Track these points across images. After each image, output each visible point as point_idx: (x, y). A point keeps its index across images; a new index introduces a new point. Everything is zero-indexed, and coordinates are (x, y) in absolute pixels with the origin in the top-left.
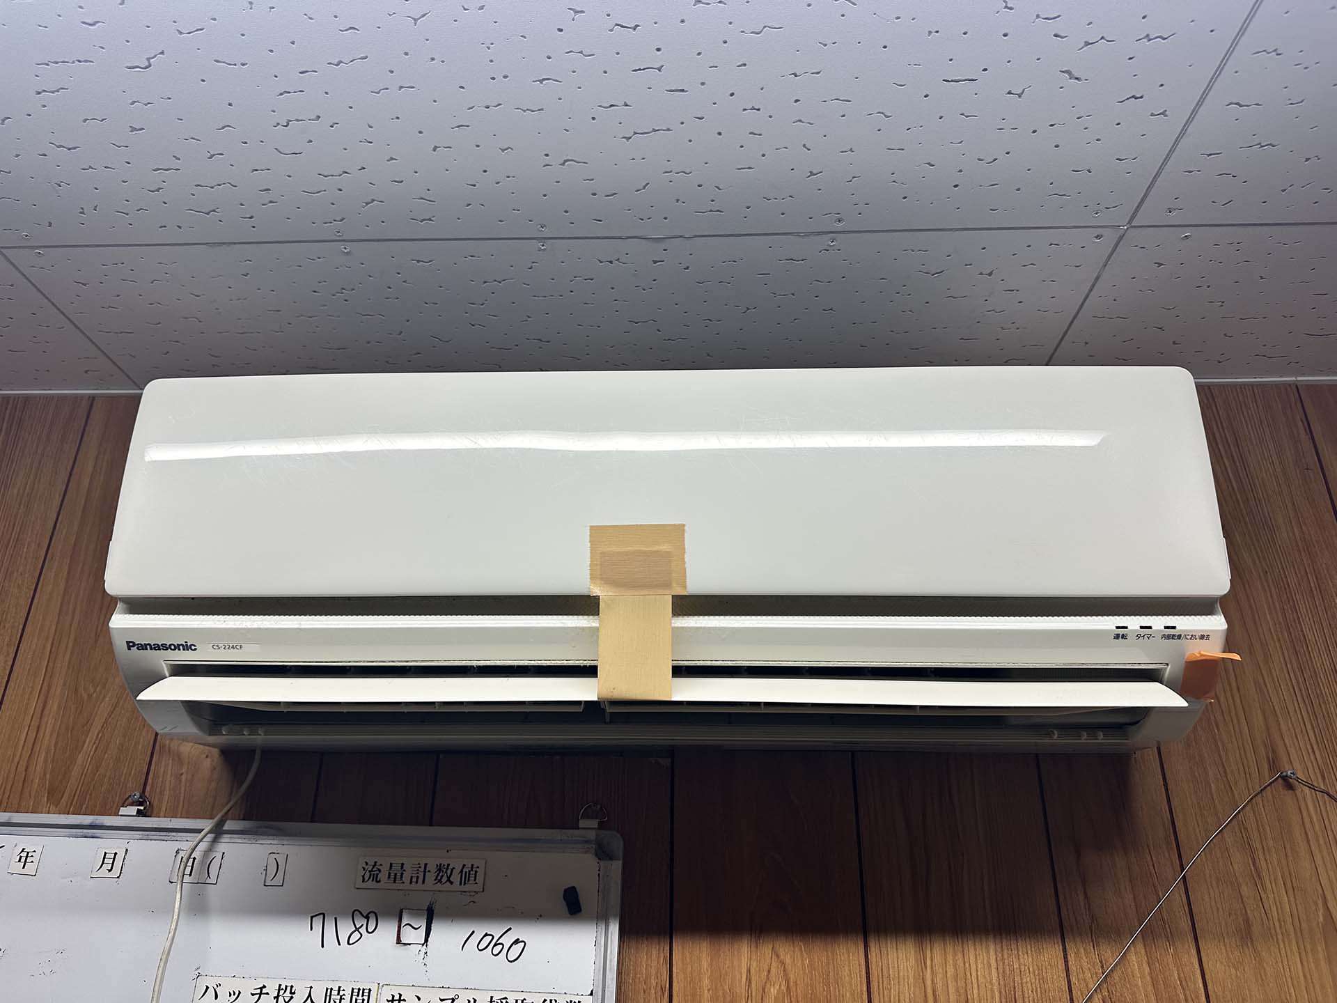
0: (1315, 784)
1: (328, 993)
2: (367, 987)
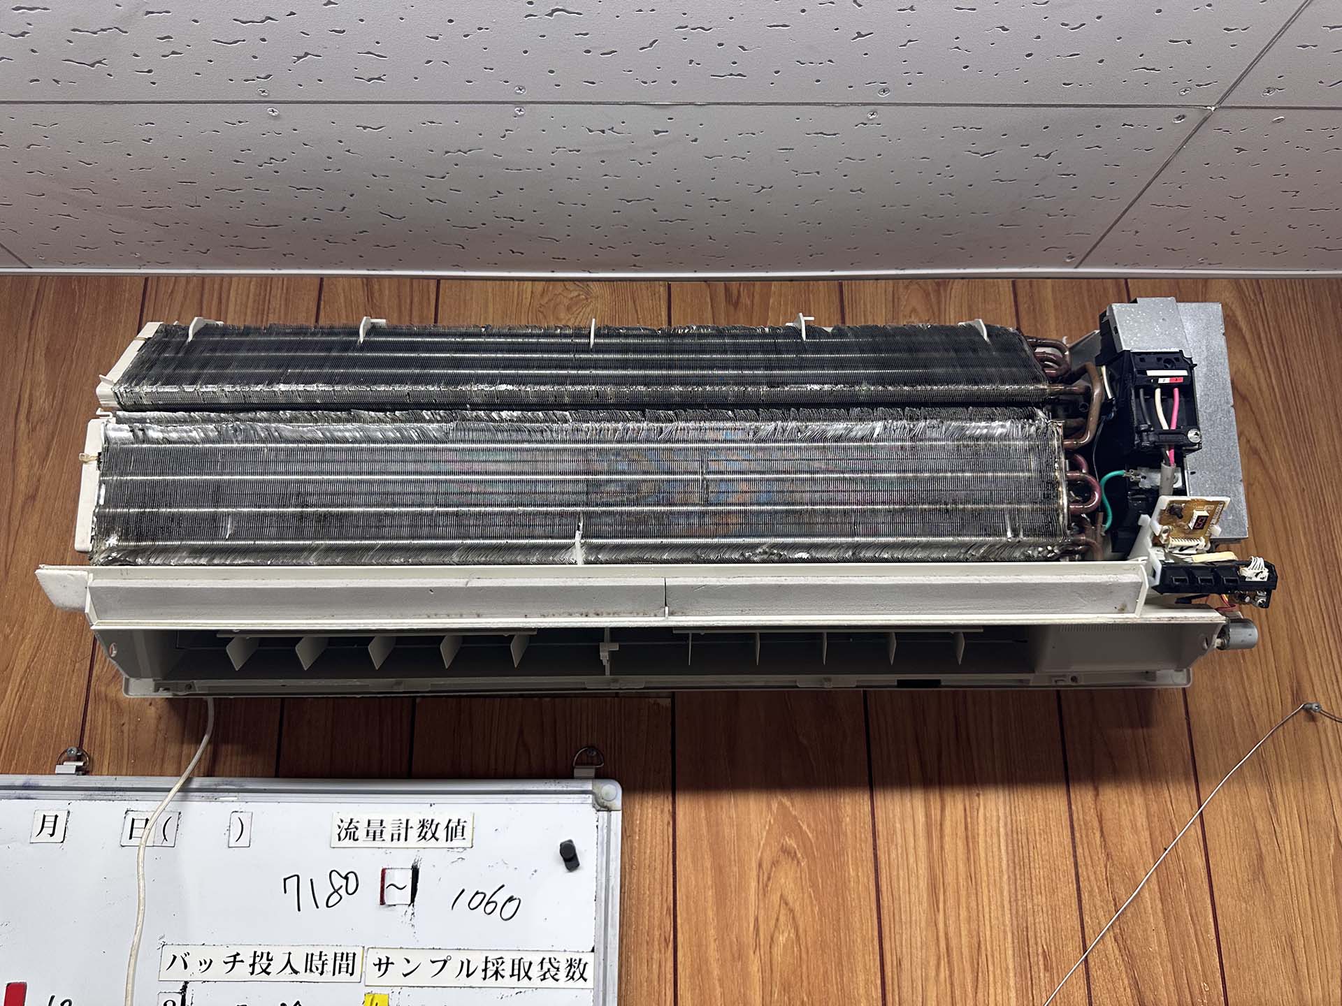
0: (1337, 715)
1: (309, 958)
2: (351, 951)
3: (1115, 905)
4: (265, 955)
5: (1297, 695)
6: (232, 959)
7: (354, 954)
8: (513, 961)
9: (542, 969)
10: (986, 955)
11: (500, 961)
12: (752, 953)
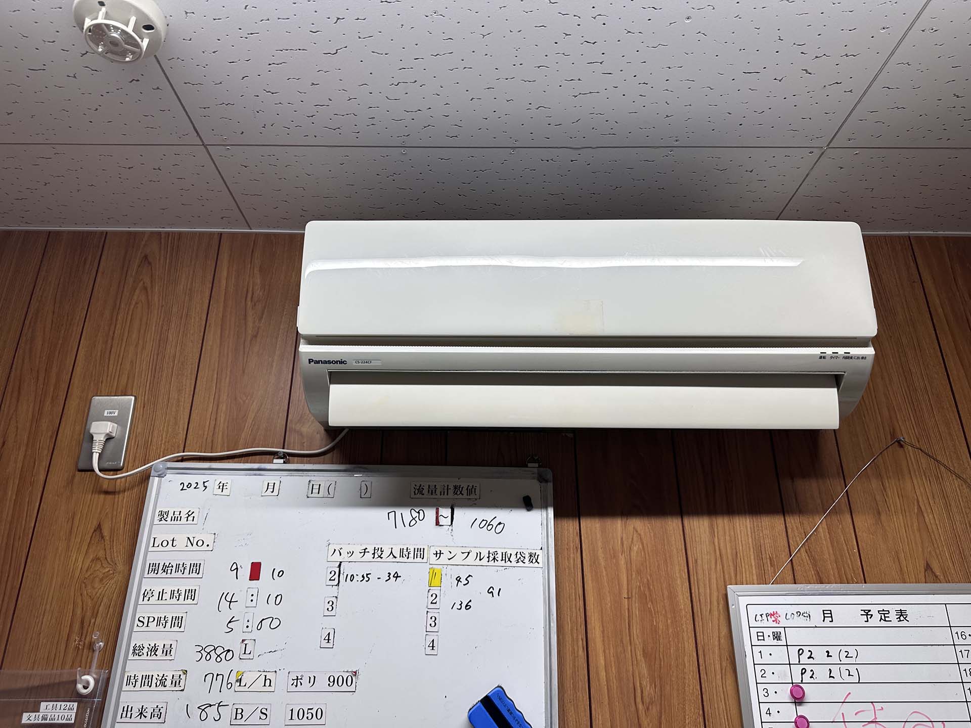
0: (914, 444)
1: (402, 551)
2: (422, 547)
3: (805, 535)
4: (380, 549)
5: (893, 435)
6: (364, 551)
7: (424, 549)
8: (502, 553)
9: (516, 557)
10: (741, 559)
11: (496, 553)
12: (620, 555)
